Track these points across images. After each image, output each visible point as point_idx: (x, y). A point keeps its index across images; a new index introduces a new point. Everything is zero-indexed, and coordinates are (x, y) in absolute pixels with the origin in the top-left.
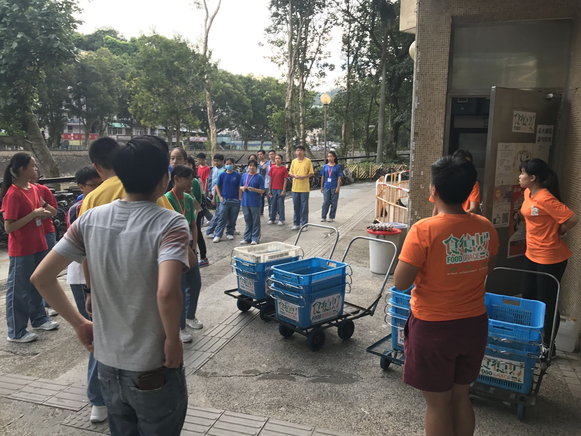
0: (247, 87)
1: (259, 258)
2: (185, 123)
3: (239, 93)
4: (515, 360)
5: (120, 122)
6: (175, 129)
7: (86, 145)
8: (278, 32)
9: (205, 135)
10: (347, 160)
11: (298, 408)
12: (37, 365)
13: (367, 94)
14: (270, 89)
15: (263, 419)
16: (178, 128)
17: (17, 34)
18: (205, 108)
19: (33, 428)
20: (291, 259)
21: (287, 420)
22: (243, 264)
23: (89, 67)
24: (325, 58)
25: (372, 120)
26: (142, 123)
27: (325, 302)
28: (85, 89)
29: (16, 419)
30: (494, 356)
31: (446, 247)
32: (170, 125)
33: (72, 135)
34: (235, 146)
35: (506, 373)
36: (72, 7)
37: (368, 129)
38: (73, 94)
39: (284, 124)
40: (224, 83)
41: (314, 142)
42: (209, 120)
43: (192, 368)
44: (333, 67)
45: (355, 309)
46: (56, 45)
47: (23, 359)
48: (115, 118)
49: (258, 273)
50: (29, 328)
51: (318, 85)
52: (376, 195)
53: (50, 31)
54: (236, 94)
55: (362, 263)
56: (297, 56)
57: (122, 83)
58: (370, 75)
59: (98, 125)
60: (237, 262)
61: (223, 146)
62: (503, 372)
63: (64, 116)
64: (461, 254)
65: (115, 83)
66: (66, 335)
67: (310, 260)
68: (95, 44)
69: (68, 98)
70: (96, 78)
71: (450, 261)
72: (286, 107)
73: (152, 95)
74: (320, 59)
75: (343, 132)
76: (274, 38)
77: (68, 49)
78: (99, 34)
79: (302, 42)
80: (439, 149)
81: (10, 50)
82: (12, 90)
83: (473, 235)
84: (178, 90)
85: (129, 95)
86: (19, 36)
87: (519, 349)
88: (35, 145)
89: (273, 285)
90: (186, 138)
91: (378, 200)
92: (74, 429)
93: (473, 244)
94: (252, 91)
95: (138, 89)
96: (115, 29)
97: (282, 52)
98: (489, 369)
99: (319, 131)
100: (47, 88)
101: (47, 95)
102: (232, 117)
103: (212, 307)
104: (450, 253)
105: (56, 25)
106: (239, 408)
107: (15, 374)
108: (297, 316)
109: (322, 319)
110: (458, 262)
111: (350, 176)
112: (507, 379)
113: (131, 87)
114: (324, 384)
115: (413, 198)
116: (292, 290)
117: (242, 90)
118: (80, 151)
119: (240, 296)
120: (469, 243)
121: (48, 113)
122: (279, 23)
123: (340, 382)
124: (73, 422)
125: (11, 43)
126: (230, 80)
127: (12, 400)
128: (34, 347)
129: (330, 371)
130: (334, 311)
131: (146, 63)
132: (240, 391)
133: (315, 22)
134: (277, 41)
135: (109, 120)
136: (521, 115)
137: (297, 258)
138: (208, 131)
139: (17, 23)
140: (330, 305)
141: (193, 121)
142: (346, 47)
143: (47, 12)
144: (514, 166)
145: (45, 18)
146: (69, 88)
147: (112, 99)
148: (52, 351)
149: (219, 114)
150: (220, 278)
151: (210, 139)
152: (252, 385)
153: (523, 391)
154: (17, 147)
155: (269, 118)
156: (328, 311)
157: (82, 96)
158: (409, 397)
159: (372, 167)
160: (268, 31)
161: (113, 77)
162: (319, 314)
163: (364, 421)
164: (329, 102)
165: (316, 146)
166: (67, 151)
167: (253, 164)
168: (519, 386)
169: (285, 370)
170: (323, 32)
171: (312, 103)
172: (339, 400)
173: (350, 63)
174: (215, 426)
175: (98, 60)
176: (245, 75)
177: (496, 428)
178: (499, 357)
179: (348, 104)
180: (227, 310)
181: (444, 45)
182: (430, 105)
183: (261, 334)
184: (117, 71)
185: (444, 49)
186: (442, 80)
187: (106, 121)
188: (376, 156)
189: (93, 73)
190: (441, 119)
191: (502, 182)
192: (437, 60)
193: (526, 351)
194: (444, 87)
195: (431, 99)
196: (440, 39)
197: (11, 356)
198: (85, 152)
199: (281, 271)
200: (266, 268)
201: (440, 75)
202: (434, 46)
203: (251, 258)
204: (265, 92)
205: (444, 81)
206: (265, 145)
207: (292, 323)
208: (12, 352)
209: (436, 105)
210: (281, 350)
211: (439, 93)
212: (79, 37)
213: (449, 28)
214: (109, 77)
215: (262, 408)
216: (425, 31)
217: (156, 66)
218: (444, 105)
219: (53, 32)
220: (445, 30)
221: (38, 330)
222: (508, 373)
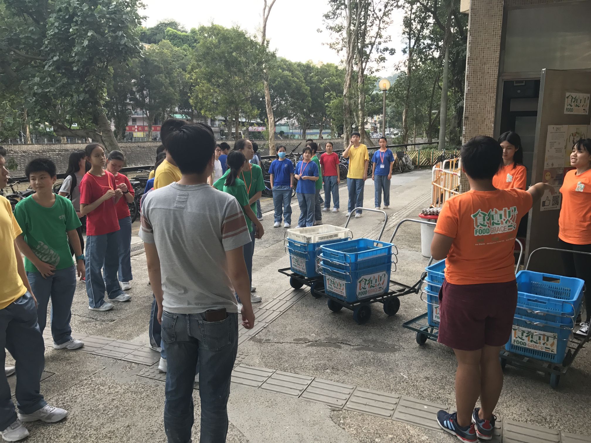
0: (306, 75)
1: (310, 238)
2: (244, 113)
3: (298, 80)
4: (548, 332)
5: (181, 114)
6: (234, 119)
7: (149, 136)
8: (337, 18)
9: (264, 124)
10: (408, 147)
11: (342, 370)
12: (115, 329)
13: (429, 78)
14: (329, 76)
15: (310, 378)
16: (237, 118)
17: (88, 32)
18: (263, 97)
19: (114, 377)
20: (340, 240)
21: (332, 380)
22: (295, 244)
23: (152, 60)
24: (385, 42)
25: (435, 104)
26: (203, 114)
27: (371, 279)
28: (148, 82)
29: (100, 370)
30: (528, 328)
31: (474, 220)
32: (229, 115)
33: (136, 127)
34: (293, 135)
35: (540, 343)
36: (137, 3)
37: (430, 114)
38: (136, 87)
39: (342, 112)
40: (283, 71)
41: (374, 129)
42: (267, 110)
43: (248, 335)
44: (393, 52)
45: (401, 288)
46: (123, 42)
47: (102, 324)
48: (177, 109)
49: (309, 252)
51: (377, 70)
52: (432, 181)
53: (118, 28)
54: (294, 82)
55: (415, 247)
56: (356, 42)
57: (183, 75)
58: (433, 59)
59: (161, 117)
60: (289, 242)
61: (281, 136)
62: (537, 343)
63: (128, 109)
64: (489, 227)
65: (176, 75)
66: (138, 306)
67: (358, 241)
68: (158, 37)
69: (132, 91)
70: (157, 69)
71: (478, 234)
72: (344, 94)
73: (212, 86)
74: (380, 43)
75: (404, 118)
76: (333, 24)
77: (134, 45)
78: (161, 27)
79: (361, 26)
80: (490, 133)
81: (82, 48)
82: (84, 85)
83: (500, 209)
84: (237, 81)
85: (190, 86)
86: (89, 34)
87: (552, 321)
88: (104, 137)
89: (322, 263)
90: (245, 128)
91: (434, 186)
92: (148, 379)
93: (501, 218)
94: (311, 79)
95: (199, 80)
96: (176, 21)
97: (340, 38)
99: (380, 117)
100: (113, 82)
101: (113, 89)
102: (290, 105)
103: (267, 284)
104: (478, 226)
105: (123, 22)
106: (289, 369)
107: (98, 335)
108: (344, 291)
109: (368, 295)
110: (486, 234)
111: (410, 163)
112: (540, 350)
113: (191, 79)
114: (367, 352)
116: (339, 267)
117: (301, 77)
118: (144, 142)
119: (292, 274)
120: (497, 218)
121: (114, 106)
122: (337, 9)
123: (383, 351)
124: (147, 374)
125: (83, 41)
126: (288, 68)
127: (95, 356)
128: (111, 315)
129: (374, 342)
130: (379, 288)
131: (205, 55)
132: (290, 355)
133: (375, 6)
134: (336, 26)
135: (171, 112)
136: (574, 97)
137: (346, 239)
138: (266, 120)
139: (87, 22)
140: (376, 282)
141: (251, 111)
142: (407, 30)
143: (115, 10)
144: (565, 148)
145: (113, 16)
146: (133, 81)
147: (173, 90)
148: (127, 318)
149: (278, 103)
150: (275, 260)
151: (268, 128)
152: (301, 351)
153: (556, 361)
154: (86, 140)
155: (327, 106)
156: (374, 288)
157: (145, 89)
158: (447, 366)
159: (433, 153)
160: (327, 16)
161: (175, 69)
162: (365, 290)
163: (402, 383)
164: (388, 88)
165: (377, 133)
166: (132, 142)
167: (308, 151)
168: (552, 356)
169: (332, 339)
170: (383, 15)
171: (373, 88)
172: (380, 365)
173: (412, 46)
174: (267, 382)
175: (160, 52)
176: (304, 62)
178: (533, 329)
179: (409, 89)
180: (281, 287)
181: (496, 28)
182: (481, 89)
183: (311, 308)
184: (177, 62)
185: (496, 33)
186: (493, 64)
187: (168, 112)
188: (438, 143)
189: (156, 66)
190: (492, 103)
191: (553, 164)
192: (489, 44)
193: (559, 322)
194: (495, 70)
195: (481, 83)
196: (492, 22)
197: (93, 322)
198: (149, 143)
199: (329, 249)
200: (317, 249)
201: (492, 58)
202: (485, 29)
203: (302, 239)
204: (323, 79)
205: (495, 64)
206: (324, 133)
207: (339, 298)
208: (93, 319)
209: (487, 89)
210: (330, 322)
211: (490, 77)
212: (142, 30)
213: (501, 11)
214: (170, 69)
215: (310, 369)
216: (476, 15)
217: (215, 58)
218: (494, 89)
219: (120, 29)
220: (497, 13)
221: (114, 302)
222: (542, 343)
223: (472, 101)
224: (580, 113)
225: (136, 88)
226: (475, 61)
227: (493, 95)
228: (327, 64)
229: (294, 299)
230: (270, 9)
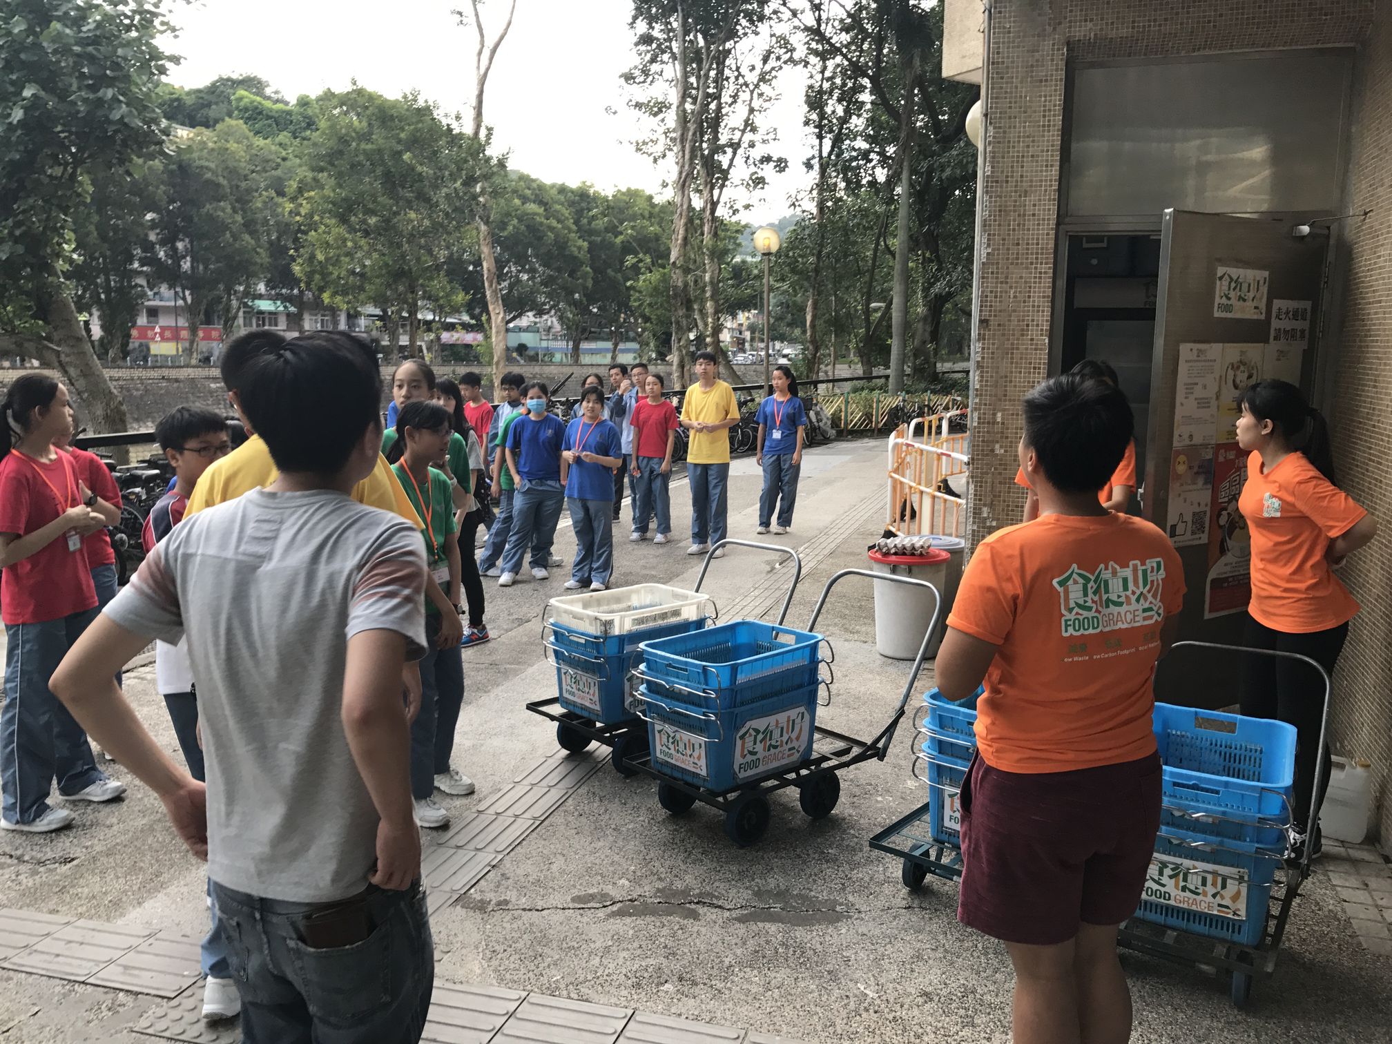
0: (579, 214)
1: (608, 624)
2: (429, 298)
3: (560, 226)
4: (1225, 865)
5: (273, 299)
6: (405, 314)
7: (191, 353)
8: (652, 82)
9: (479, 327)
10: (819, 386)
11: (705, 984)
12: (73, 886)
13: (865, 228)
14: (633, 218)
15: (621, 1012)
16: (413, 311)
17: (24, 87)
18: (478, 263)
19: (63, 1040)
20: (686, 626)
21: (680, 1015)
22: (571, 638)
23: (197, 168)
24: (764, 141)
25: (878, 289)
26: (326, 301)
27: (770, 728)
28: (189, 219)
29: (23, 1017)
30: (1175, 856)
31: (1062, 595)
32: (393, 305)
33: (157, 330)
34: (549, 353)
35: (1205, 894)
36: (157, 22)
37: (868, 312)
38: (158, 231)
39: (668, 302)
40: (523, 204)
41: (739, 344)
42: (488, 293)
43: (446, 890)
44: (783, 165)
45: (840, 745)
46: (116, 115)
47: (38, 873)
48: (261, 288)
49: (607, 659)
50: (55, 797)
51: (747, 207)
52: (890, 468)
53: (101, 81)
54: (551, 229)
55: (858, 632)
56: (699, 139)
57: (277, 205)
58: (873, 183)
59: (221, 307)
60: (556, 633)
61: (521, 355)
62: (1198, 894)
63: (136, 285)
64: (1097, 611)
65: (259, 205)
66: (143, 813)
67: (733, 628)
68: (213, 112)
69: (146, 240)
70: (213, 191)
71: (1070, 630)
72: (672, 261)
73: (349, 232)
74: (752, 145)
75: (809, 318)
76: (642, 95)
77: (146, 123)
78: (222, 88)
79: (709, 104)
80: (1040, 359)
81: (5, 127)
82: (10, 222)
83: (1124, 565)
84: (412, 221)
85: (294, 233)
86: (27, 93)
87: (1235, 838)
88: (67, 355)
89: (643, 688)
90: (432, 336)
91: (895, 480)
92: (163, 1043)
93: (1126, 588)
94: (589, 223)
95: (316, 218)
96: (259, 76)
97: (661, 130)
98: (1164, 886)
99: (751, 316)
100: (96, 218)
101: (96, 234)
102: (542, 283)
103: (497, 742)
104: (1070, 610)
105: (116, 66)
106: (562, 986)
107: (21, 908)
108: (703, 762)
109: (761, 769)
110: (1091, 631)
111: (826, 424)
112: (1206, 911)
113: (298, 214)
114: (768, 925)
115: (977, 477)
116: (689, 700)
117: (567, 218)
118: (178, 367)
119: (563, 716)
120: (1116, 586)
121: (98, 278)
122: (653, 60)
123: (806, 921)
124: (160, 1026)
125: (9, 111)
126: (537, 195)
127: (11, 973)
128: (65, 844)
129: (781, 895)
130: (790, 750)
131: (333, 156)
132: (565, 945)
134: (649, 102)
135: (246, 294)
136: (1235, 278)
137: (700, 623)
138: (484, 318)
139: (23, 62)
140: (782, 736)
141: (448, 295)
142: (814, 116)
143: (96, 36)
144: (1218, 398)
145: (90, 49)
146: (149, 216)
147: (253, 242)
148: (110, 852)
149: (511, 277)
150: (516, 673)
151: (490, 337)
152: (594, 931)
153: (1244, 938)
154: (23, 360)
155: (632, 288)
156: (777, 751)
157: (181, 236)
158: (972, 956)
159: (879, 401)
160: (629, 77)
161: (257, 191)
162: (754, 758)
163: (864, 1015)
164: (774, 248)
165: (745, 352)
166: (145, 367)
167: (593, 397)
168: (1235, 926)
169: (675, 894)
170: (760, 80)
171: (734, 249)
172: (804, 963)
173: (825, 154)
174: (506, 1030)
175: (220, 148)
176: (573, 184)
177: (1181, 1028)
178: (1186, 858)
179: (820, 252)
180: (534, 749)
181: (1050, 110)
182: (1018, 254)
183: (615, 806)
184: (264, 175)
185: (1049, 121)
186: (1045, 195)
187: (240, 295)
188: (887, 377)
189: (208, 182)
190: (1044, 287)
191: (1191, 437)
192: (1033, 146)
193: (1251, 841)
194: (1049, 210)
195: (1018, 239)
196: (1040, 96)
197: (10, 866)
198: (190, 370)
199: (663, 653)
200: (628, 649)
201: (1041, 181)
202: (1025, 112)
203: (591, 624)
204: (622, 224)
205: (1050, 195)
206: (623, 351)
207: (689, 779)
208: (11, 856)
209: (1032, 254)
210: (665, 845)
211: (1038, 225)
212: (172, 94)
213: (1062, 70)
214: (247, 190)
215: (620, 985)
216: (1002, 78)
217: (359, 163)
218: (1049, 254)
219: (110, 82)
220: (1052, 75)
221: (74, 803)
222: (1210, 895)
223: (997, 283)
224: (1247, 316)
225: (158, 234)
226: (1001, 187)
227: (1047, 268)
228: (629, 190)
229: (568, 782)
230: (494, 51)
